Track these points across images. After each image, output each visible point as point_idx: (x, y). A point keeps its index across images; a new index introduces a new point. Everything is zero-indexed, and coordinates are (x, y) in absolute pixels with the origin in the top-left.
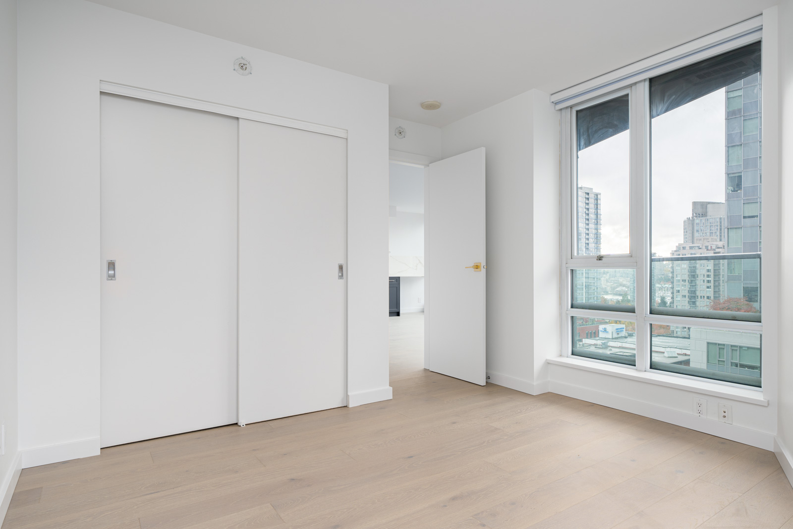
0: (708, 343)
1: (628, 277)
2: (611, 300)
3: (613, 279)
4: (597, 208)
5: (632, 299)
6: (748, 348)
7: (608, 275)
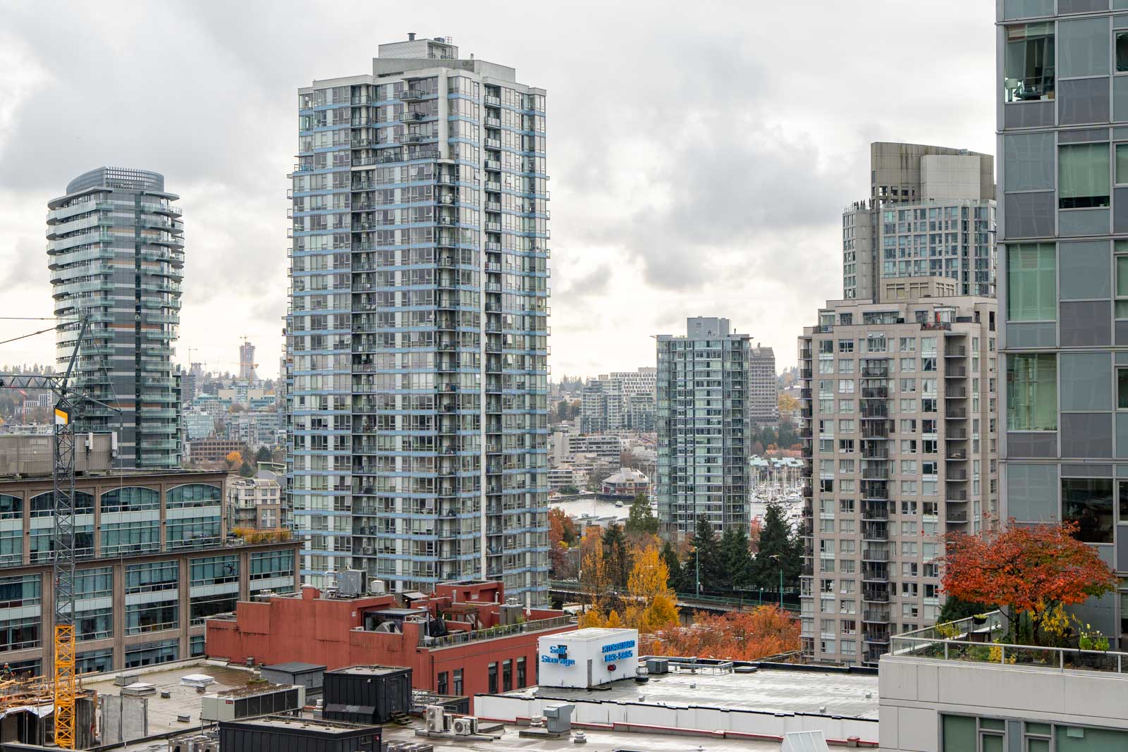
0: (945, 717)
1: (649, 429)
2: (589, 524)
3: (597, 437)
4: (532, 150)
5: (666, 519)
6: (1089, 730)
7: (578, 420)
